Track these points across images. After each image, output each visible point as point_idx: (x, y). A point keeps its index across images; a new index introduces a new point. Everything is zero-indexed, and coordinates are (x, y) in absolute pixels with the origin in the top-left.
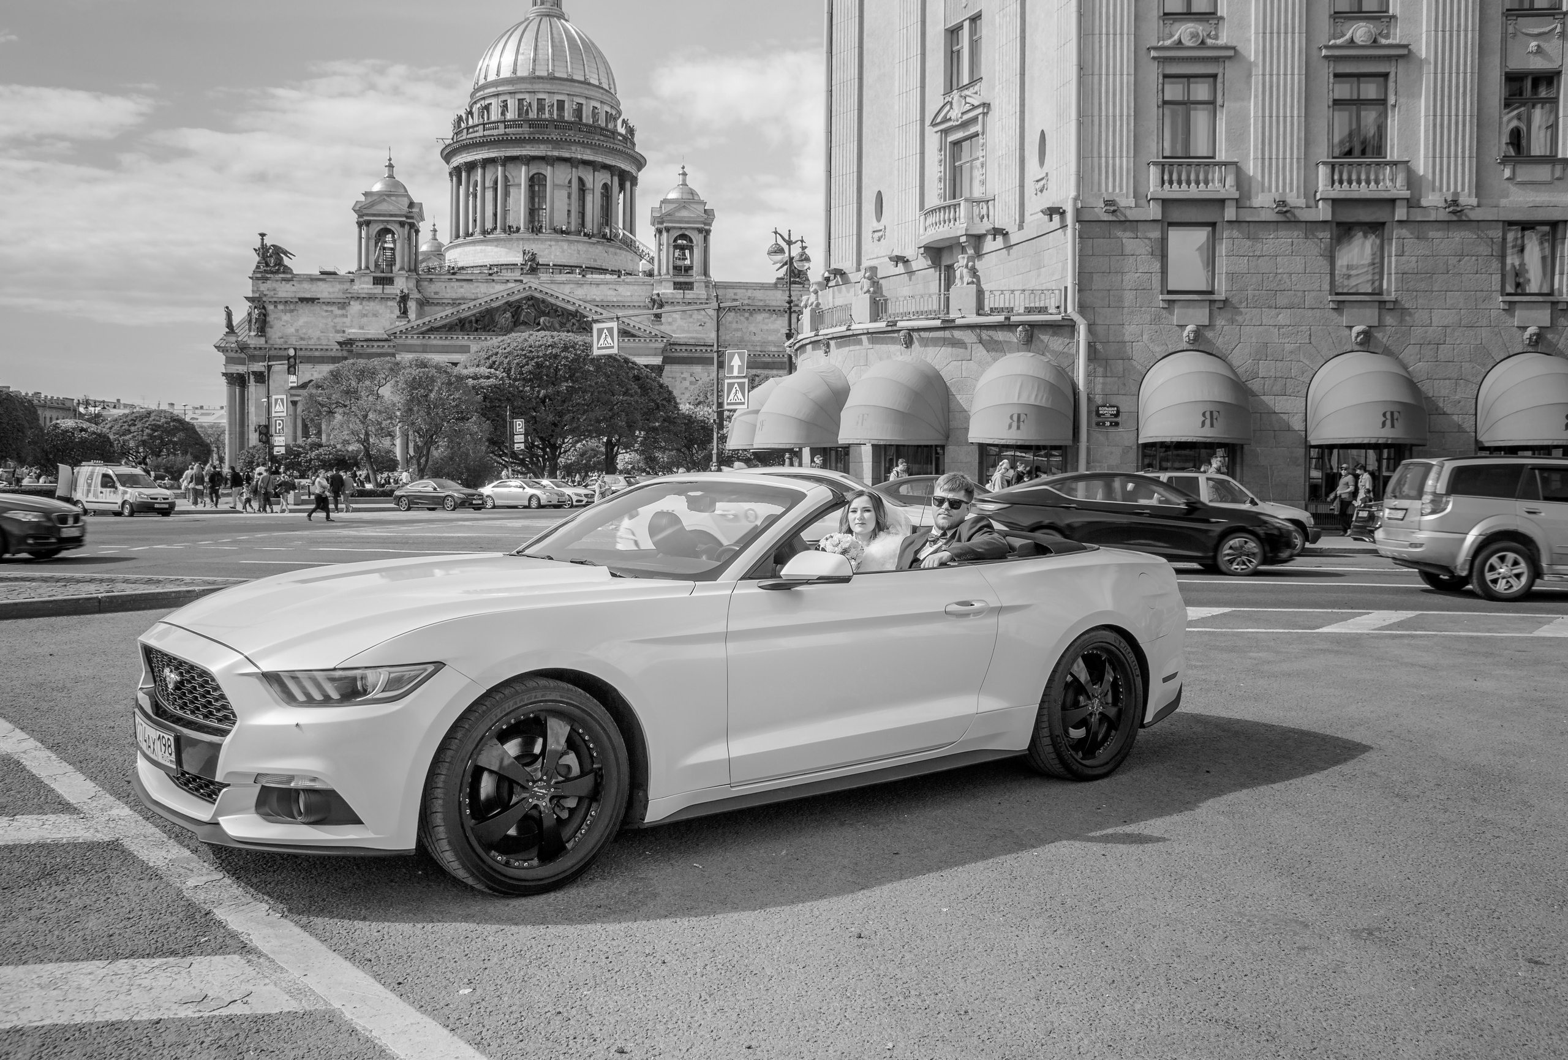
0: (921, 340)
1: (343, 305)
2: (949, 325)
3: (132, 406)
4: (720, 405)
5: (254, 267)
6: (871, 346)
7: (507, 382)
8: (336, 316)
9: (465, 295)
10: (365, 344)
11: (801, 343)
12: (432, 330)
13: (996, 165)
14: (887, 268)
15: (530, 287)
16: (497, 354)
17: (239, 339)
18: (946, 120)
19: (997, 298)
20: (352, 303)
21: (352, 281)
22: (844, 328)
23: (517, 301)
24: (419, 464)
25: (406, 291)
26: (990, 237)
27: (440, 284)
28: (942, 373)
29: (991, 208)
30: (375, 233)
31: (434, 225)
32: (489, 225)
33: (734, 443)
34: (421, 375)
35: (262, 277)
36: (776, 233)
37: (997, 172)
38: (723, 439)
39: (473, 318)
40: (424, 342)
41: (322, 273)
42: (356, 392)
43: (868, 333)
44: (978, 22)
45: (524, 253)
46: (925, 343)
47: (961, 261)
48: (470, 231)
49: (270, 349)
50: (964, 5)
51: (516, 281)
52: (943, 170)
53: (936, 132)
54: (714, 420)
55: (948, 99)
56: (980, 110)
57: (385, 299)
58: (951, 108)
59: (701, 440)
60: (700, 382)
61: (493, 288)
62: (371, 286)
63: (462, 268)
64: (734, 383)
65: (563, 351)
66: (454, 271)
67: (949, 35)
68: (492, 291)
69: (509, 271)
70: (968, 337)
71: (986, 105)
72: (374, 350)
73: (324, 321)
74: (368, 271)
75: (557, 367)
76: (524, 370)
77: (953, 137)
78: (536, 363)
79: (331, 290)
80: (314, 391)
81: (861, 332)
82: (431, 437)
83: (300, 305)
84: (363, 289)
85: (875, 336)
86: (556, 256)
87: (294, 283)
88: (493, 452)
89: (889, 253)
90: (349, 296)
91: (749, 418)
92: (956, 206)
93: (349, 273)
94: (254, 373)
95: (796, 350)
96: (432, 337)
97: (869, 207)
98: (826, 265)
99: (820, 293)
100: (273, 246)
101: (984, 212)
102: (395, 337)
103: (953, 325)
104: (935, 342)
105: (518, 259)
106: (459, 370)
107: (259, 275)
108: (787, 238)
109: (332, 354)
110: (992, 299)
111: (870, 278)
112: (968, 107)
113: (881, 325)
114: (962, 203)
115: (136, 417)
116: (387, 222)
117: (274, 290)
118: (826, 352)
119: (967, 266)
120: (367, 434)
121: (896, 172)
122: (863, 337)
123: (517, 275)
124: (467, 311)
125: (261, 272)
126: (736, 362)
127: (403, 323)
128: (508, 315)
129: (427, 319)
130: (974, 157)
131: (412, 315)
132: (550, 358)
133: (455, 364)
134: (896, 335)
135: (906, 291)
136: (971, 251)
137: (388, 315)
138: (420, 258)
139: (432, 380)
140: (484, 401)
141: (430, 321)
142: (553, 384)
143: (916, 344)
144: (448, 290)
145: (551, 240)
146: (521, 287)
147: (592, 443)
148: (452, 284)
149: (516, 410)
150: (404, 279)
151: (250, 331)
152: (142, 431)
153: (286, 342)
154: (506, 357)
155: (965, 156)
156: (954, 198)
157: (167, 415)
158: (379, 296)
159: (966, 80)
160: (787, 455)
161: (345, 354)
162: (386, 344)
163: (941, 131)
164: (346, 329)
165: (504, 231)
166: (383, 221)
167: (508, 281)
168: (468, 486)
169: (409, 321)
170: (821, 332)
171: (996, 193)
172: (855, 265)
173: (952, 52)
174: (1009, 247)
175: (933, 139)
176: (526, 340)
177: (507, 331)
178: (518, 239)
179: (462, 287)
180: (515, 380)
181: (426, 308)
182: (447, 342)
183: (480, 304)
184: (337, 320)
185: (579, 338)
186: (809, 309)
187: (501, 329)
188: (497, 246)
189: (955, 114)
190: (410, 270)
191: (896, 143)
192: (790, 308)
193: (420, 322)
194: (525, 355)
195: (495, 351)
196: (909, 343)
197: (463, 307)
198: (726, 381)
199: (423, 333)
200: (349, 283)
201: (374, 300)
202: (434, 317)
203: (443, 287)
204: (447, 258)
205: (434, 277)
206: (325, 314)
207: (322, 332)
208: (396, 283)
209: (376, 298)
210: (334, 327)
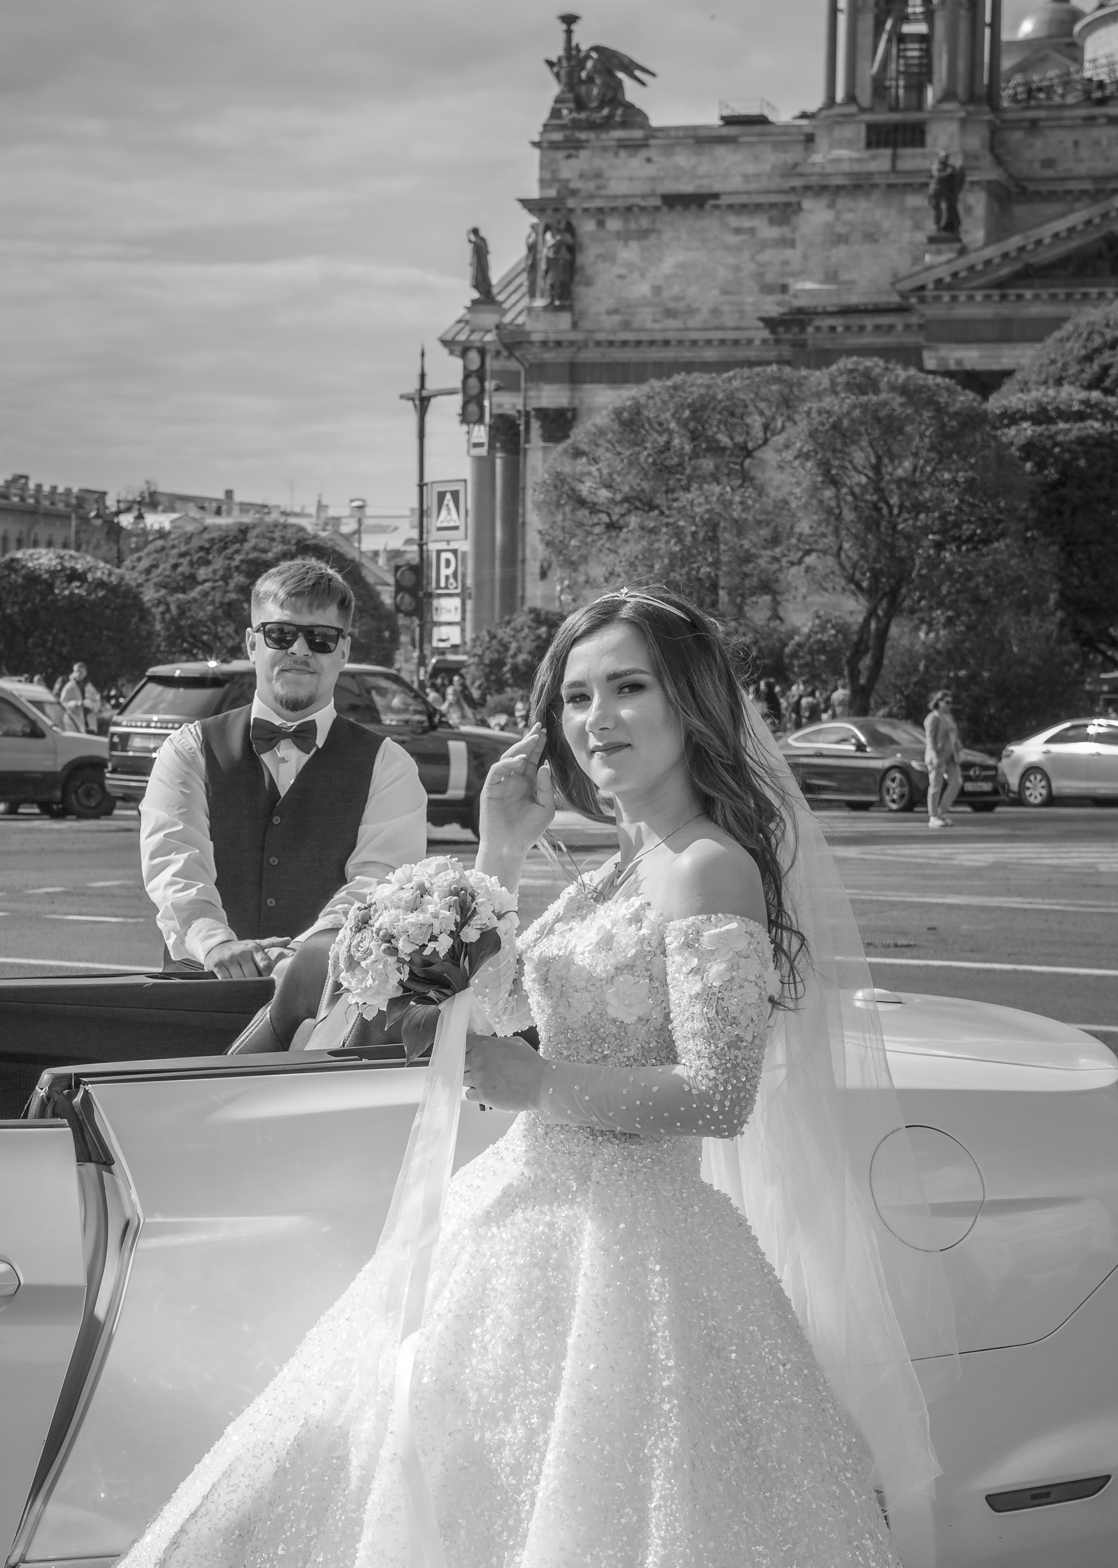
1: (783, 212)
3: (264, 508)
5: (544, 115)
8: (764, 246)
12: (1028, 274)
17: (507, 319)
20: (805, 204)
21: (809, 139)
25: (957, 162)
27: (1061, 134)
35: (567, 140)
40: (1006, 310)
41: (729, 121)
49: (585, 345)
57: (898, 188)
62: (866, 154)
72: (864, 340)
73: (731, 260)
74: (853, 109)
79: (750, 169)
83: (667, 217)
84: (839, 160)
87: (652, 153)
90: (800, 183)
93: (802, 116)
94: (543, 414)
96: (1028, 294)
100: (596, 49)
102: (922, 300)
107: (557, 136)
109: (749, 354)
115: (212, 541)
117: (598, 175)
125: (563, 127)
127: (943, 258)
129: (1013, 243)
131: (972, 234)
137: (907, 236)
138: (1005, 61)
141: (1022, 249)
144: (1085, 153)
148: (1096, 133)
150: (954, 127)
151: (532, 294)
152: (226, 579)
153: (626, 325)
157: (289, 534)
158: (882, 181)
161: (784, 351)
162: (897, 321)
164: (790, 281)
169: (963, 251)
181: (1017, 210)
184: (767, 256)
190: (973, 100)
193: (992, 252)
199: (1001, 284)
200: (800, 148)
201: (868, 194)
202: (1035, 234)
203: (1069, 143)
204: (1088, 55)
205: (1042, 114)
206: (732, 239)
207: (725, 292)
208: (929, 140)
209: (874, 186)
210: (759, 276)
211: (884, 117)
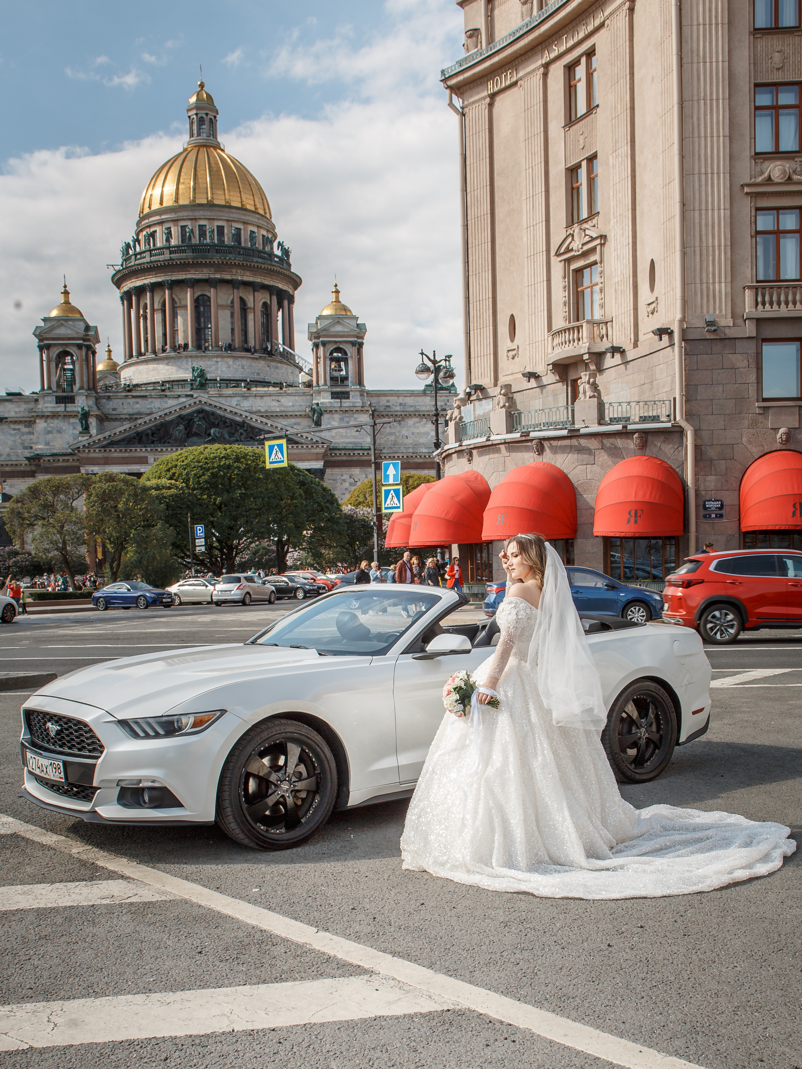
0: (551, 447)
1: (30, 423)
2: (574, 434)
4: (379, 509)
6: (508, 454)
7: (186, 491)
8: (23, 434)
9: (141, 410)
10: (51, 459)
11: (447, 453)
12: (112, 444)
13: (613, 290)
14: (520, 383)
15: (200, 401)
16: (176, 466)
18: (568, 250)
19: (616, 408)
20: (37, 421)
21: (37, 400)
22: (484, 439)
23: (188, 414)
24: (112, 568)
25: (86, 409)
26: (609, 355)
27: (118, 400)
28: (570, 476)
29: (609, 329)
30: (55, 356)
31: (109, 346)
32: (159, 346)
33: (392, 541)
34: (110, 488)
36: (422, 354)
37: (614, 297)
38: (382, 535)
39: (150, 432)
40: (106, 455)
41: (9, 394)
42: (52, 506)
43: (505, 443)
44: (595, 161)
45: (193, 370)
46: (555, 450)
47: (583, 377)
48: (143, 350)
50: (581, 147)
51: (187, 396)
52: (567, 295)
53: (560, 261)
54: (374, 523)
55: (570, 231)
56: (598, 241)
57: (67, 416)
58: (573, 239)
59: (362, 537)
60: (359, 484)
61: (166, 403)
62: (54, 405)
63: (137, 385)
64: (390, 490)
65: (235, 462)
66: (130, 388)
67: (569, 174)
68: (165, 406)
69: (180, 386)
70: (593, 444)
71: (603, 237)
72: (60, 464)
73: (13, 439)
74: (51, 392)
75: (230, 476)
76: (202, 480)
77: (574, 266)
78: (212, 473)
79: (17, 410)
80: (15, 506)
81: (499, 442)
82: (122, 544)
84: (47, 407)
85: (511, 445)
86: (222, 371)
88: (176, 555)
89: (522, 370)
90: (34, 414)
91: (404, 521)
92: (579, 328)
93: (33, 393)
95: (444, 458)
96: (113, 450)
97: (504, 329)
98: (467, 382)
99: (462, 408)
101: (604, 332)
102: (79, 451)
103: (578, 434)
104: (563, 449)
105: (188, 376)
106: (143, 481)
108: (432, 358)
109: (22, 469)
110: (611, 408)
111: (504, 395)
112: (587, 239)
113: (516, 436)
114: (584, 325)
116: (66, 345)
118: (469, 460)
119: (589, 382)
120: (64, 543)
121: (526, 298)
122: (501, 446)
123: (187, 391)
124: (143, 424)
126: (391, 471)
127: (85, 438)
128: (181, 427)
129: (107, 434)
130: (594, 282)
131: (93, 431)
132: (224, 469)
133: (139, 475)
134: (529, 444)
135: (537, 404)
136: (593, 367)
137: (71, 431)
138: (98, 377)
139: (121, 493)
140: (167, 509)
141: (110, 436)
142: (227, 491)
143: (547, 451)
144: (125, 406)
145: (217, 357)
146: (192, 401)
147: (265, 543)
148: (128, 400)
149: (196, 517)
150: (84, 398)
154: (185, 469)
155: (586, 282)
156: (578, 320)
158: (62, 414)
159: (584, 214)
160: (439, 550)
161: (33, 468)
162: (70, 458)
163: (565, 260)
164: (33, 445)
165: (175, 351)
166: (62, 345)
167: (179, 396)
168: (156, 586)
169: (91, 436)
170: (465, 443)
171: (614, 315)
172: (493, 381)
173: (573, 188)
174: (626, 363)
175: (558, 267)
176: (202, 453)
177: (182, 443)
178: (186, 357)
179: (137, 403)
180: (194, 489)
181: (106, 424)
182: (127, 455)
183: (155, 418)
184: (25, 437)
185: (247, 449)
186: (453, 422)
187: (176, 440)
188: (167, 364)
189: (576, 245)
190: (89, 389)
191: (526, 272)
192: (437, 420)
193: (101, 437)
194: (201, 466)
195: (174, 463)
196: (540, 450)
197: (139, 421)
198: (384, 488)
199: (104, 447)
200: (33, 403)
201: (57, 418)
202: (114, 431)
203: (120, 403)
204: (122, 377)
205: (111, 394)
206: (13, 432)
207: (11, 449)
208: (76, 401)
209: (59, 416)
210: (22, 444)
211: (61, 394)
